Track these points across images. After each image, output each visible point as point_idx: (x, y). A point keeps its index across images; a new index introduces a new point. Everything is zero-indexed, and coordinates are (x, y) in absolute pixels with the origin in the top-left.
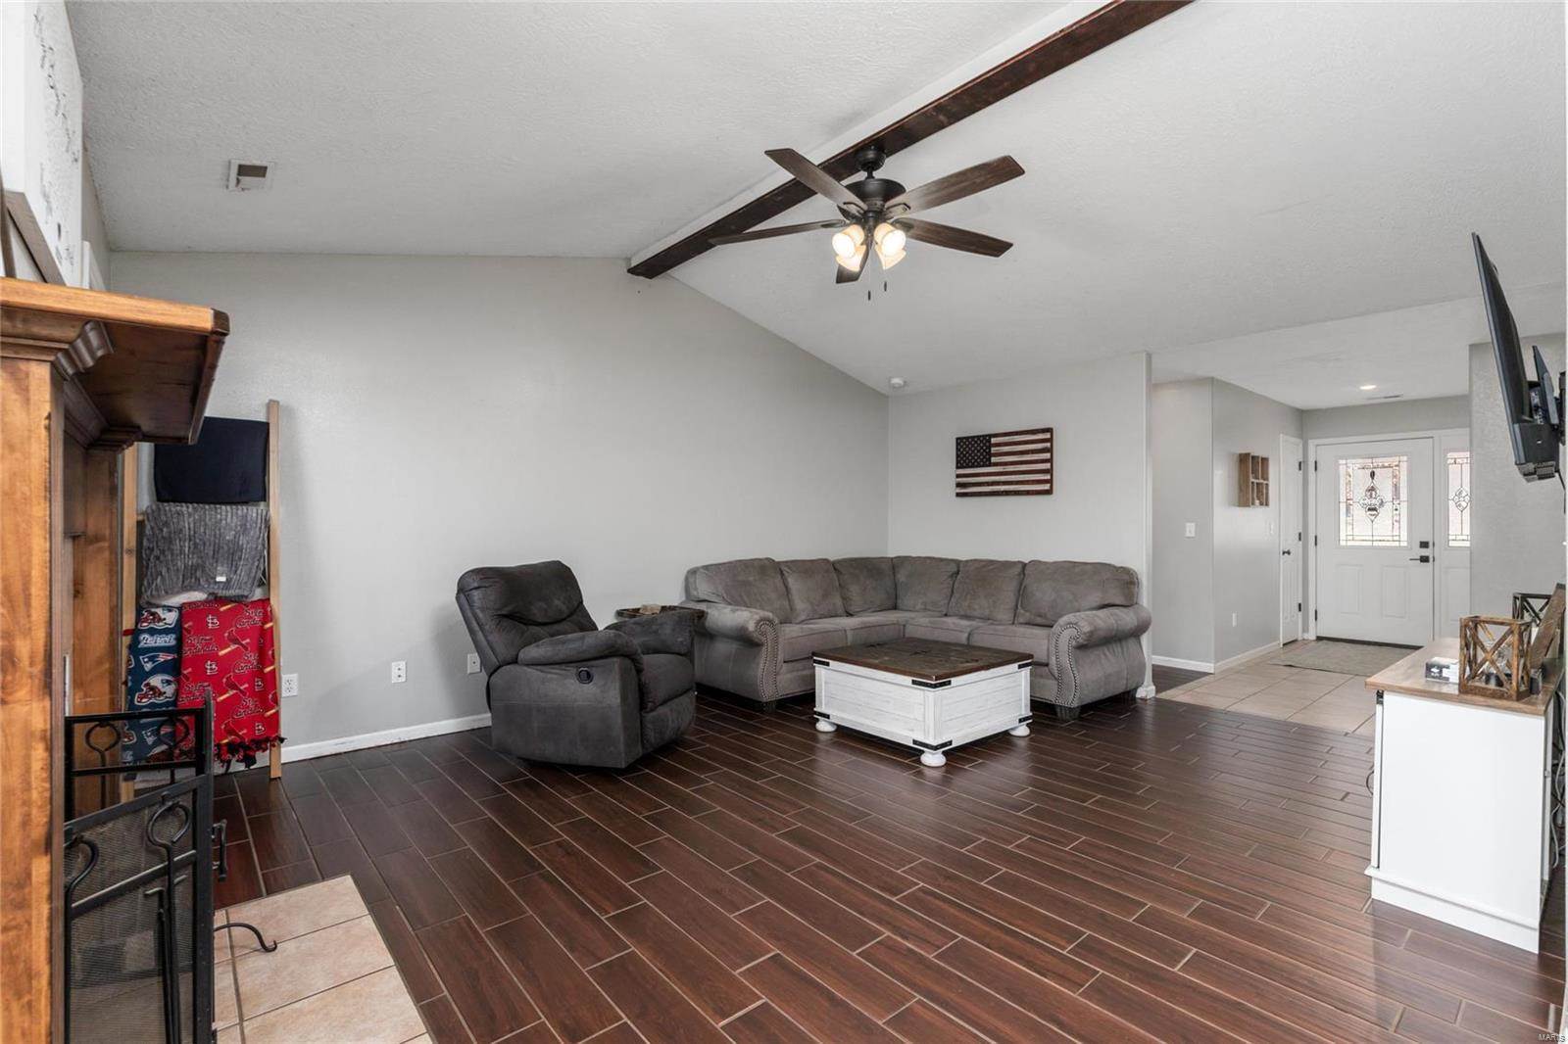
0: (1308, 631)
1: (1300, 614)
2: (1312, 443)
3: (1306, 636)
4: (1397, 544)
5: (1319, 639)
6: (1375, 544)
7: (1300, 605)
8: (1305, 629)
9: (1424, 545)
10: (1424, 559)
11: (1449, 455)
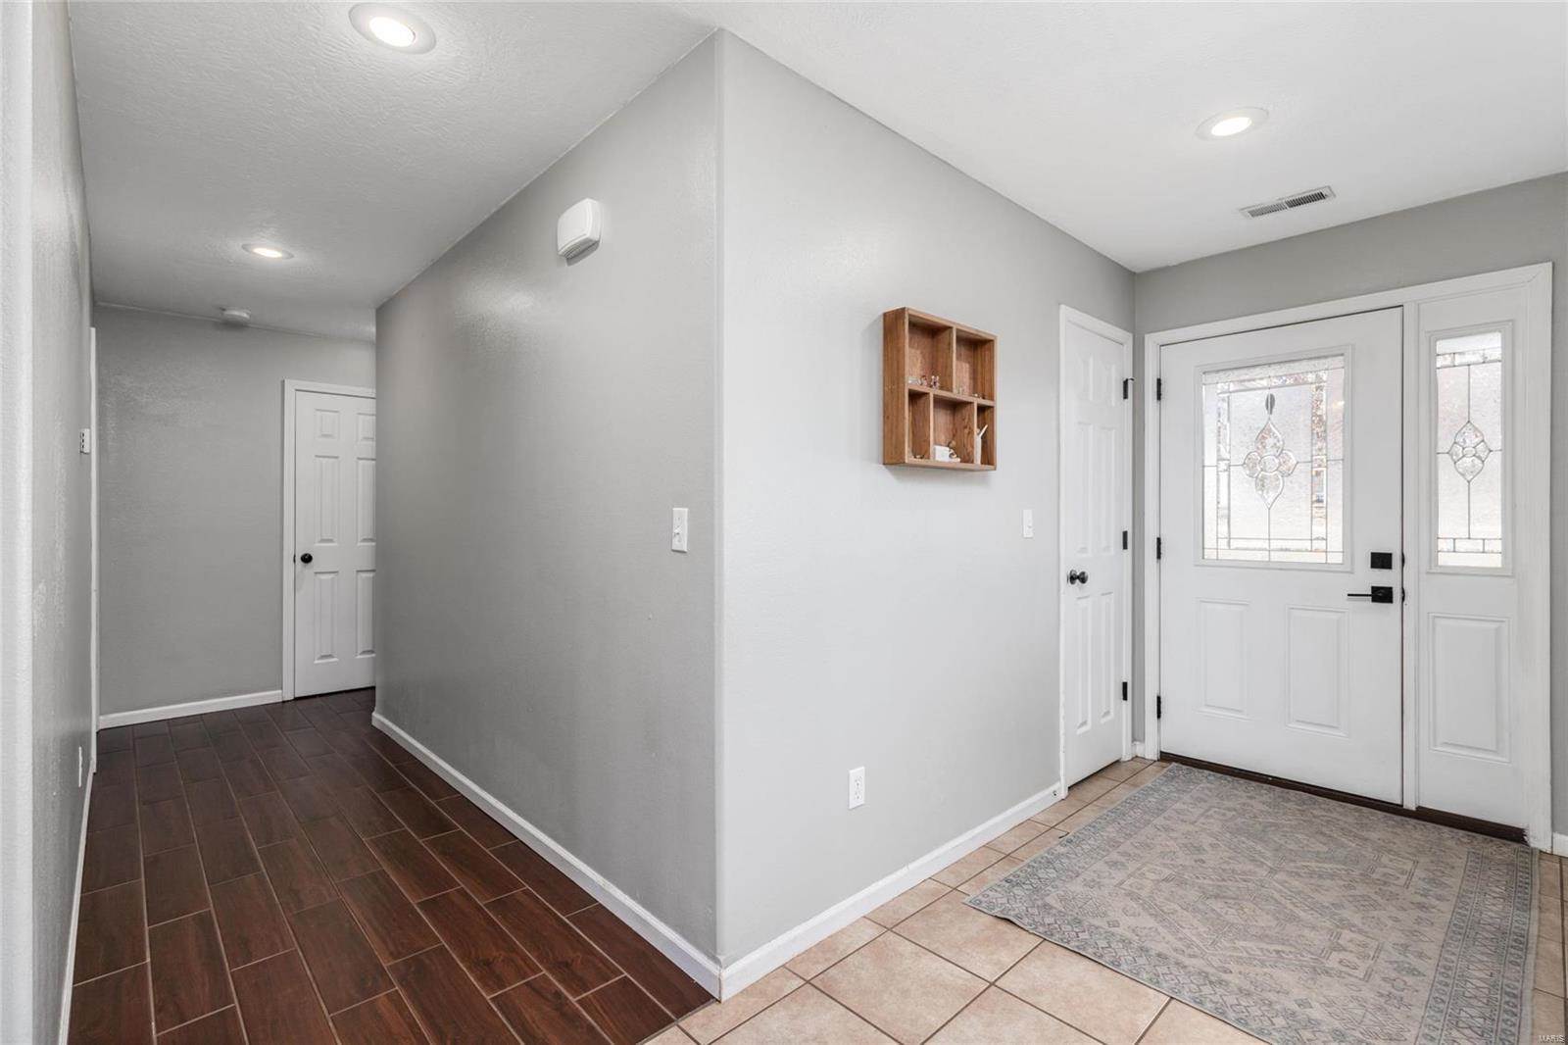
0: (1143, 740)
1: (1126, 706)
2: (1151, 341)
3: (1139, 750)
4: (1320, 558)
5: (1166, 757)
6: (1276, 557)
7: (1125, 685)
8: (1137, 736)
9: (1381, 561)
10: (1382, 595)
11: (1442, 346)
